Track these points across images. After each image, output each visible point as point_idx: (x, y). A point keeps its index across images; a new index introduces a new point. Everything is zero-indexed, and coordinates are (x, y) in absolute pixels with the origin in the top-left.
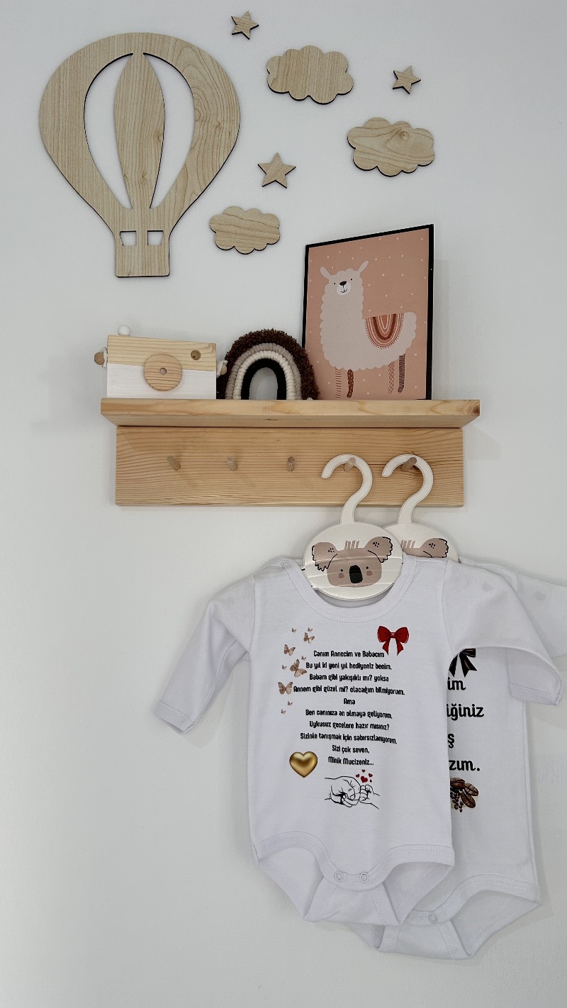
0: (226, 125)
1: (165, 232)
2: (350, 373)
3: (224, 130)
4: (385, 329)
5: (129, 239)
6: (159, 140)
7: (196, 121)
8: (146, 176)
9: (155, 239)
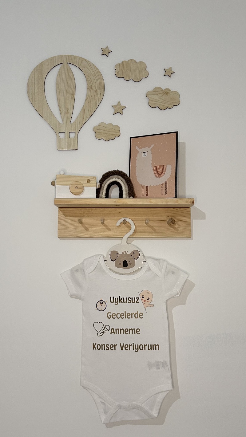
0: (99, 91)
1: (76, 132)
2: (147, 187)
3: (99, 93)
4: (160, 171)
5: (62, 135)
6: (74, 97)
7: (87, 89)
8: (69, 111)
9: (72, 135)
